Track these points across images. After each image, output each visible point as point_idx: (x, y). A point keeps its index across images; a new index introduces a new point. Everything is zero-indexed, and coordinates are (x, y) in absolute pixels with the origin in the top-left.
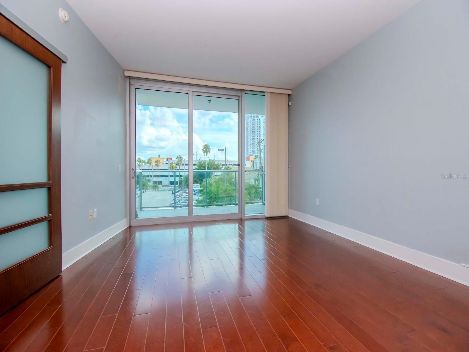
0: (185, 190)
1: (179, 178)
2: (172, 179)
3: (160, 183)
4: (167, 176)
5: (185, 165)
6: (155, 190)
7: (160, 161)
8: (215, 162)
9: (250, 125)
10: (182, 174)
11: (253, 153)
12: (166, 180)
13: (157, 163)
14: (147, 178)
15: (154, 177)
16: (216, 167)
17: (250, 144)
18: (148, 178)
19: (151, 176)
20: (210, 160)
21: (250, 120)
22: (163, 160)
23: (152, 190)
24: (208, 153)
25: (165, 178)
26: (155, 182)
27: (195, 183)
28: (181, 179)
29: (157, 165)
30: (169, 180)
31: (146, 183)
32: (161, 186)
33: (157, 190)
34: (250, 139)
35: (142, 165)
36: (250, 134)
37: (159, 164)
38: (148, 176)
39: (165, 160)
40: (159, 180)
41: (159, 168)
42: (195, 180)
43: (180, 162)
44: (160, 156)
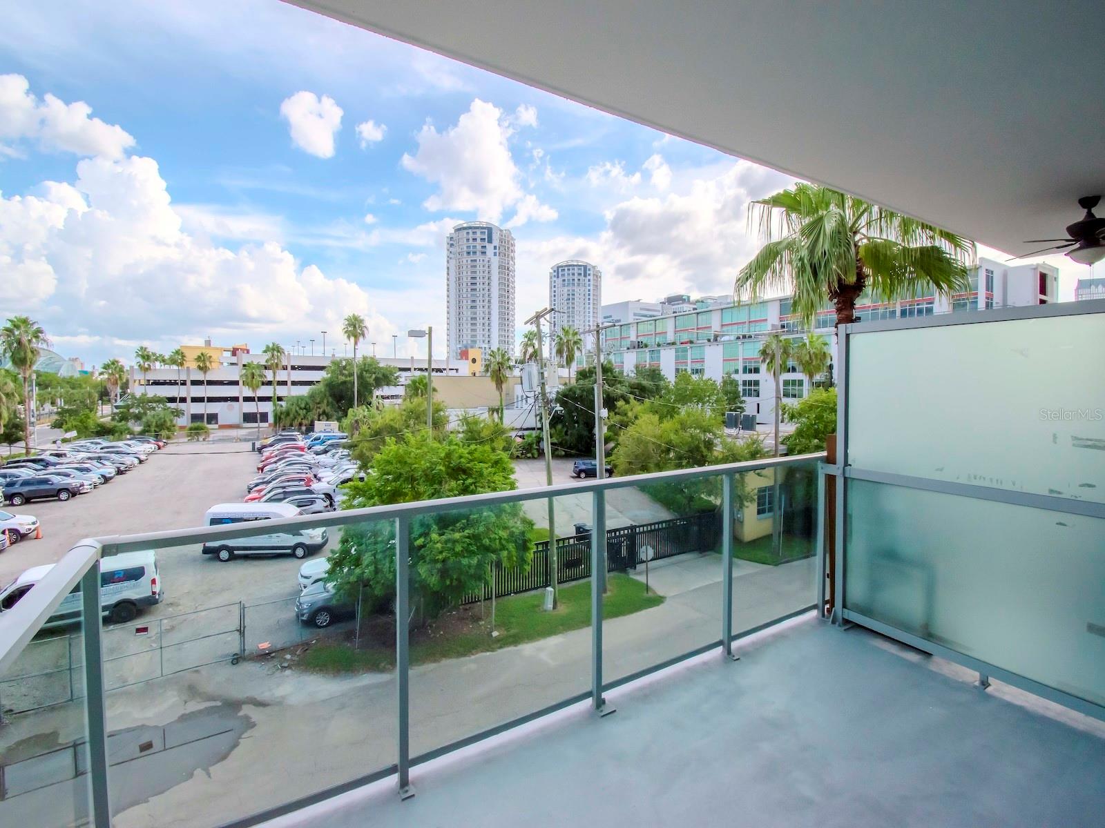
0: (294, 440)
1: (275, 405)
2: (250, 408)
3: (212, 418)
4: (236, 399)
5: (289, 368)
6: (198, 440)
7: (210, 357)
8: (378, 363)
9: (465, 273)
10: (281, 391)
11: (472, 341)
12: (231, 408)
13: (204, 360)
14: (169, 405)
15: (192, 402)
16: (384, 375)
17: (465, 319)
18: (172, 405)
19: (183, 400)
20: (365, 358)
21: (465, 261)
22: (222, 354)
23: (186, 440)
24: (361, 339)
25: (229, 403)
26: (196, 418)
27: (321, 418)
28: (278, 408)
29: (203, 369)
30: (241, 409)
31: (167, 420)
32: (215, 426)
33: (204, 440)
34: (465, 307)
35: (152, 368)
36: (465, 296)
37: (208, 364)
38: (172, 400)
39: (229, 354)
40: (209, 411)
41: (210, 377)
42: (321, 411)
43: (276, 361)
44: (210, 341)
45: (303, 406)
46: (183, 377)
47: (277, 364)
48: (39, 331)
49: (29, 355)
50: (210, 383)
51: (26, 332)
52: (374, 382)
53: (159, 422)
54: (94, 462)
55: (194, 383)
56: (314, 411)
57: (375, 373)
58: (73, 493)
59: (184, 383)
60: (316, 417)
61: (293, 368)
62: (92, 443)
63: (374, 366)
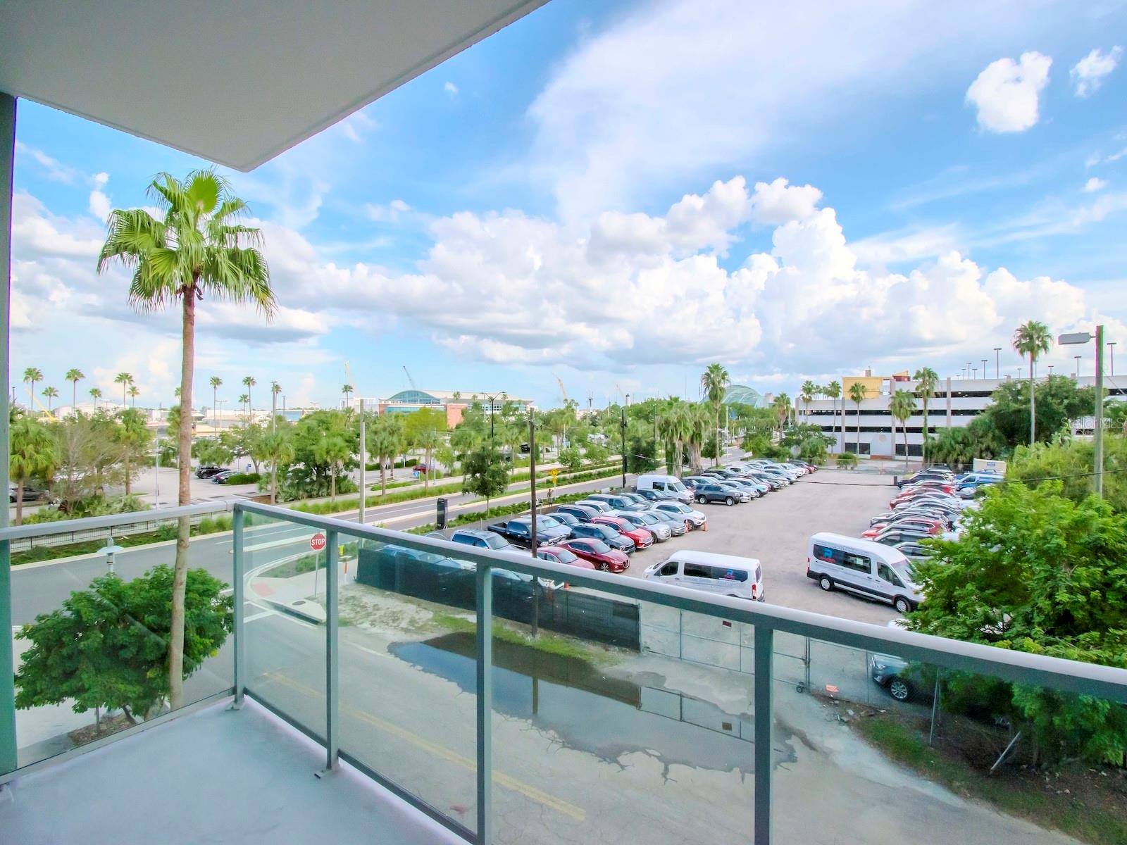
0: (941, 478)
1: (925, 436)
2: (900, 439)
3: (865, 448)
4: (888, 430)
5: (949, 395)
6: (846, 468)
7: (863, 387)
8: (1072, 384)
10: (933, 421)
12: (882, 438)
13: (857, 391)
14: (824, 433)
15: (846, 431)
18: (827, 434)
19: (838, 429)
20: (1049, 378)
22: (882, 383)
23: (836, 467)
24: (1041, 353)
25: (881, 433)
26: (850, 447)
27: (984, 455)
28: (930, 441)
29: (857, 399)
30: (893, 440)
31: (819, 447)
32: (868, 456)
35: (813, 399)
37: (861, 393)
38: (829, 429)
39: (888, 382)
40: (862, 441)
41: (863, 407)
42: (984, 447)
43: (928, 388)
44: (870, 371)
45: (960, 439)
46: (839, 408)
47: (928, 392)
48: (725, 374)
49: (719, 392)
50: (863, 413)
51: (718, 375)
52: (1065, 411)
53: (812, 449)
54: (755, 479)
55: (849, 413)
56: (974, 446)
57: (1066, 398)
58: (736, 501)
59: (839, 414)
60: (977, 454)
61: (954, 395)
62: (761, 463)
63: (1065, 389)
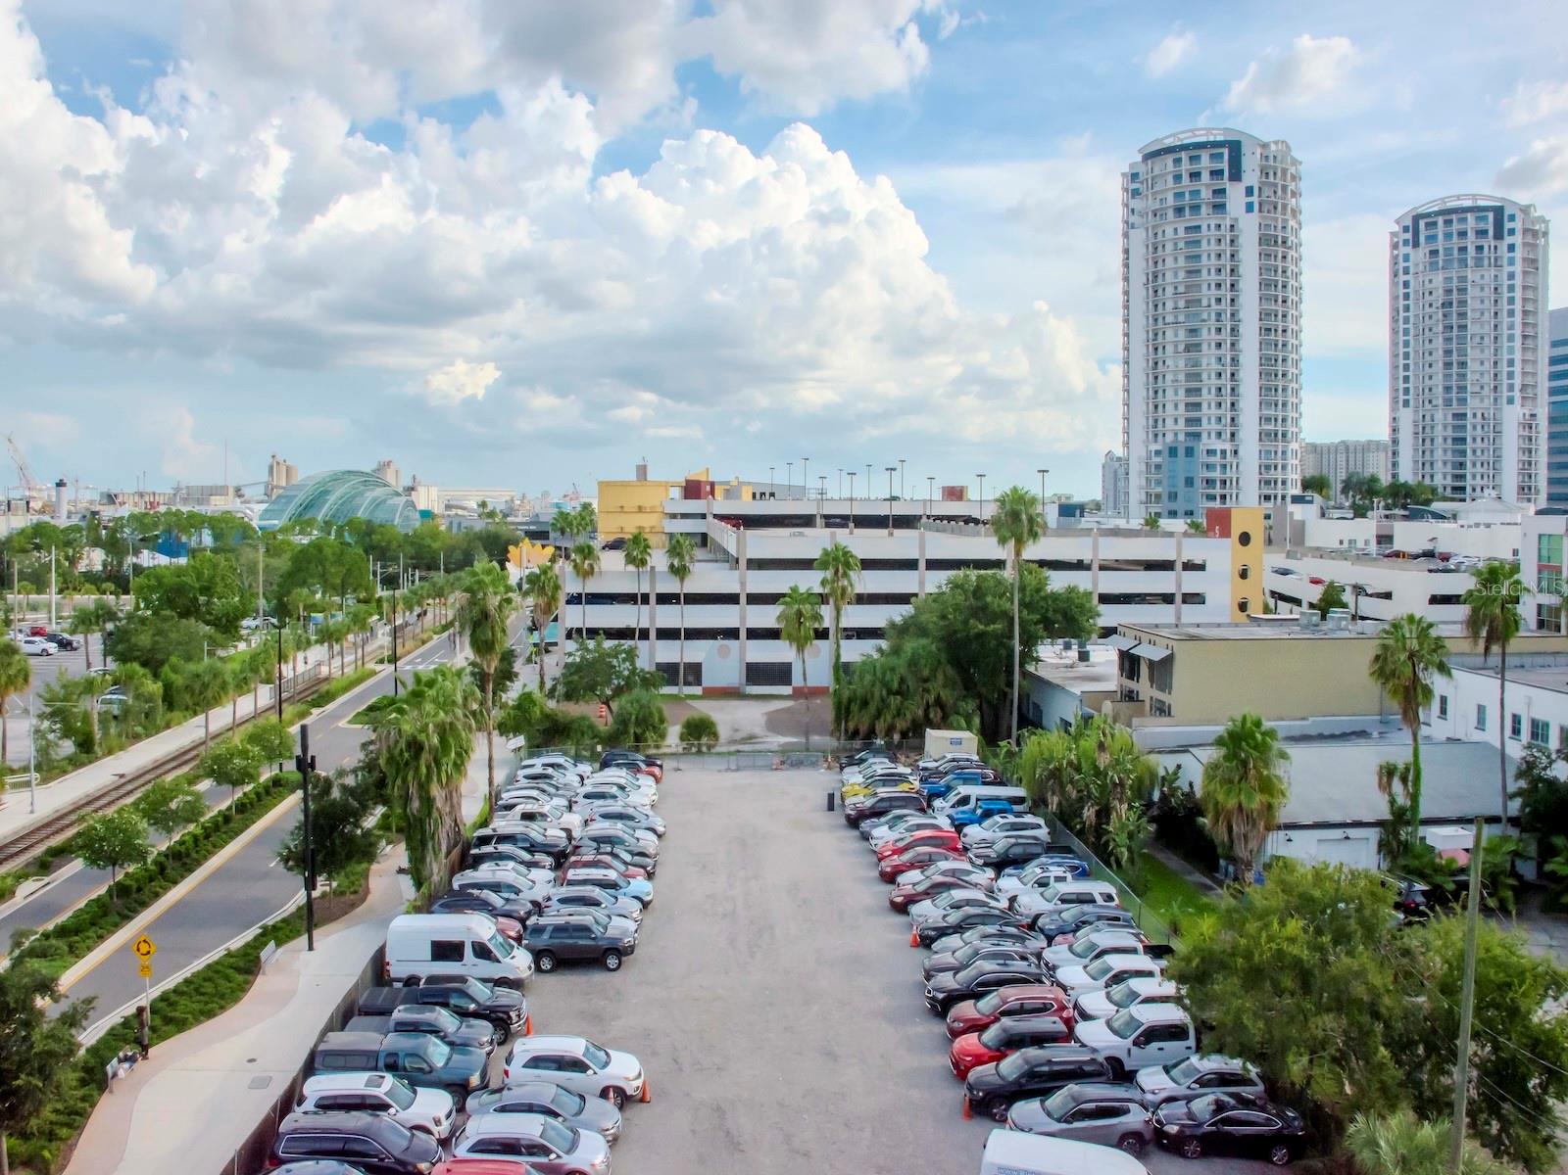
3: (694, 672)
4: (732, 634)
9: (1170, 262)
11: (1187, 434)
12: (724, 653)
13: (680, 556)
15: (658, 638)
17: (1169, 377)
19: (644, 634)
21: (1169, 231)
25: (720, 642)
26: (666, 671)
29: (680, 572)
30: (742, 654)
32: (697, 690)
34: (1170, 349)
35: (596, 570)
36: (1170, 319)
37: (686, 561)
38: (629, 634)
40: (688, 659)
41: (691, 586)
46: (645, 589)
50: (690, 599)
55: (664, 599)
59: (645, 599)
